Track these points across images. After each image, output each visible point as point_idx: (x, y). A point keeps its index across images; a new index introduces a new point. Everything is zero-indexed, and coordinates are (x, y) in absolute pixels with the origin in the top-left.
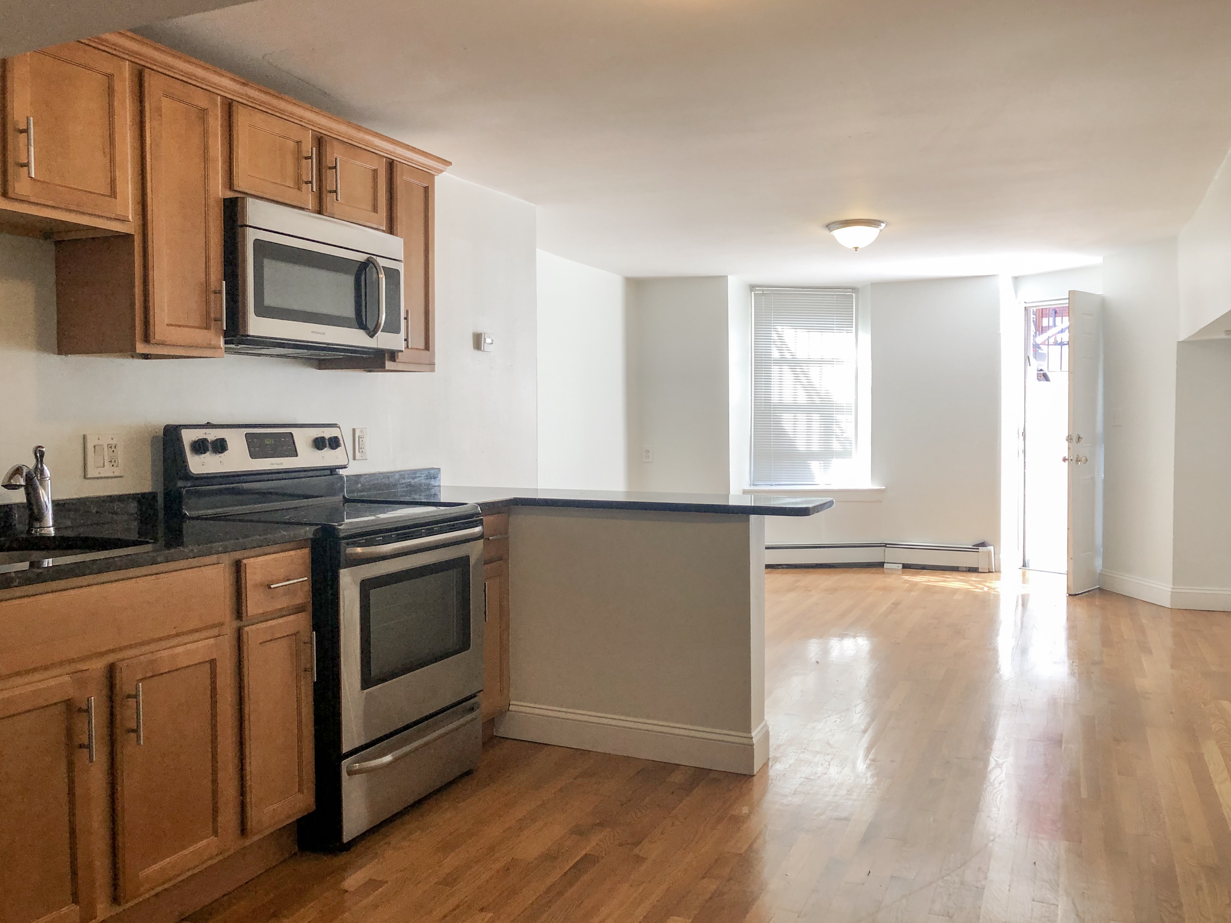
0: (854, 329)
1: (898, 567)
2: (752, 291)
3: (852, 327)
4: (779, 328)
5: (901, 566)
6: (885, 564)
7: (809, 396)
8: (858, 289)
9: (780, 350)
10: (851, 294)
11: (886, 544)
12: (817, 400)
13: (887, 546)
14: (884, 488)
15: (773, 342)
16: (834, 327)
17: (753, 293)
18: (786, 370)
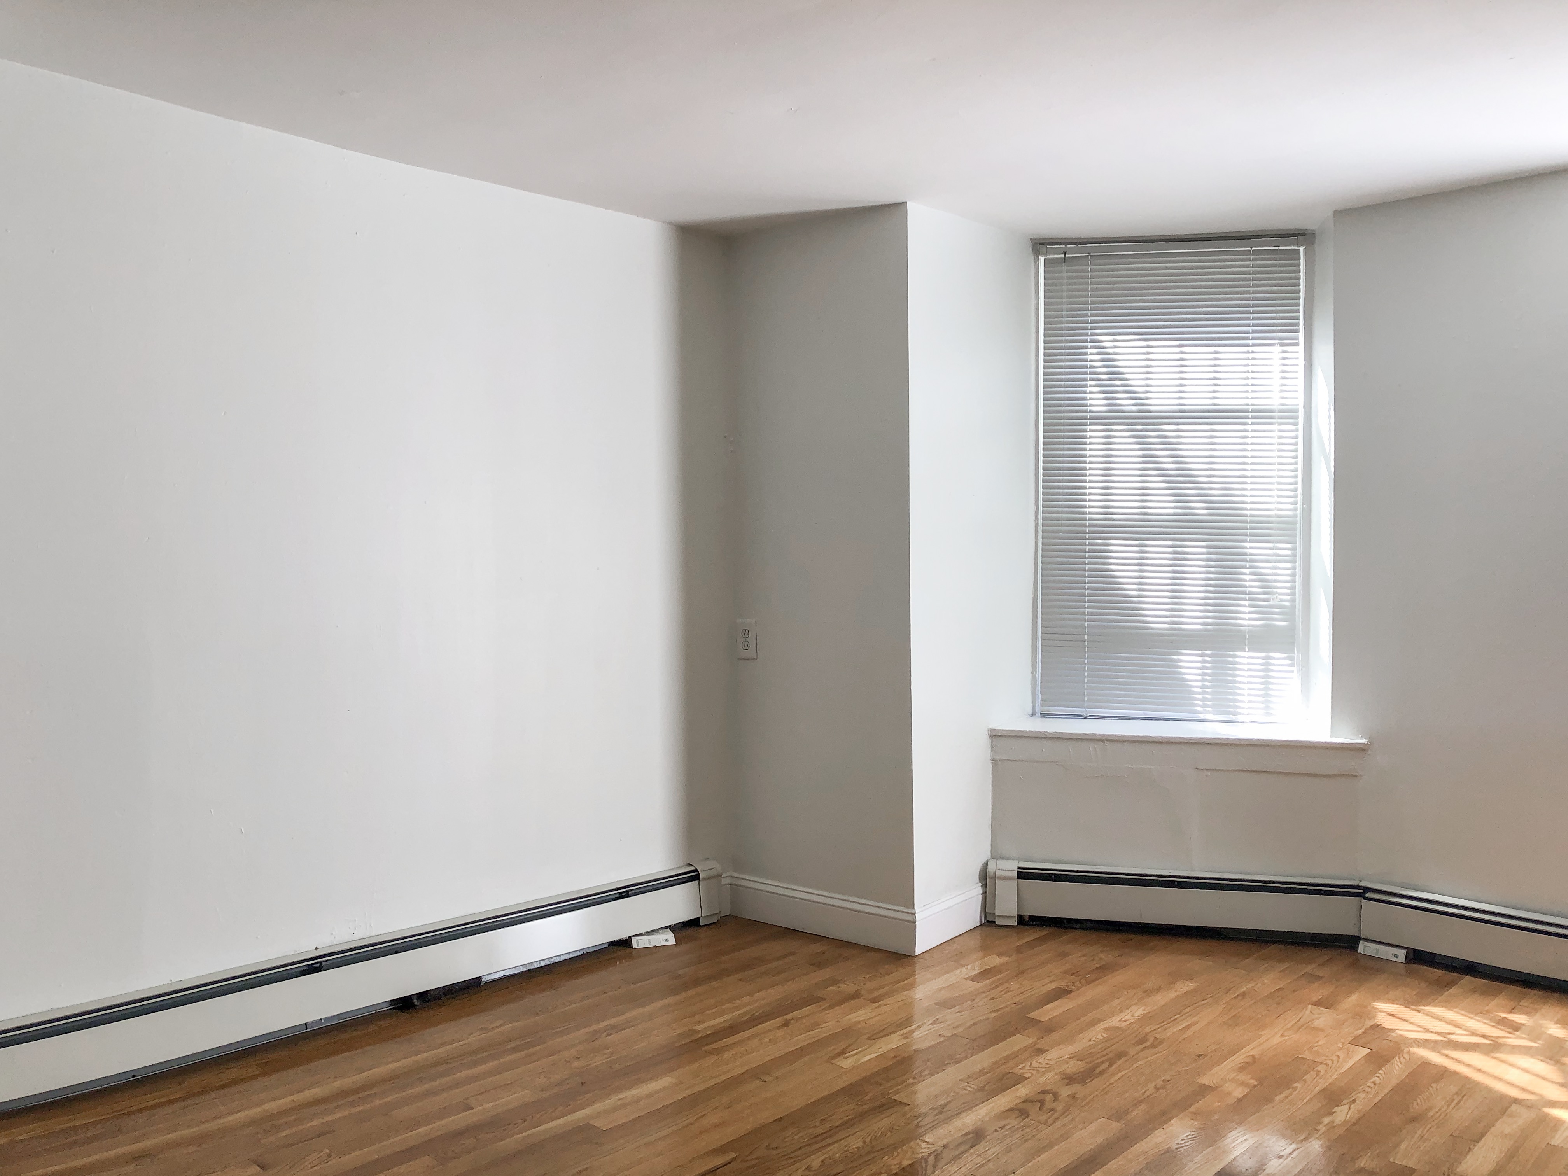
0: (1301, 335)
1: (1396, 956)
2: (1037, 253)
3: (1297, 344)
4: (1106, 340)
5: (1402, 953)
6: (1361, 942)
7: (1180, 499)
8: (1313, 234)
9: (1108, 391)
10: (1296, 248)
11: (1367, 890)
12: (1200, 509)
13: (1368, 895)
14: (1364, 741)
15: (1091, 373)
16: (1248, 332)
17: (1042, 259)
18: (1122, 437)
